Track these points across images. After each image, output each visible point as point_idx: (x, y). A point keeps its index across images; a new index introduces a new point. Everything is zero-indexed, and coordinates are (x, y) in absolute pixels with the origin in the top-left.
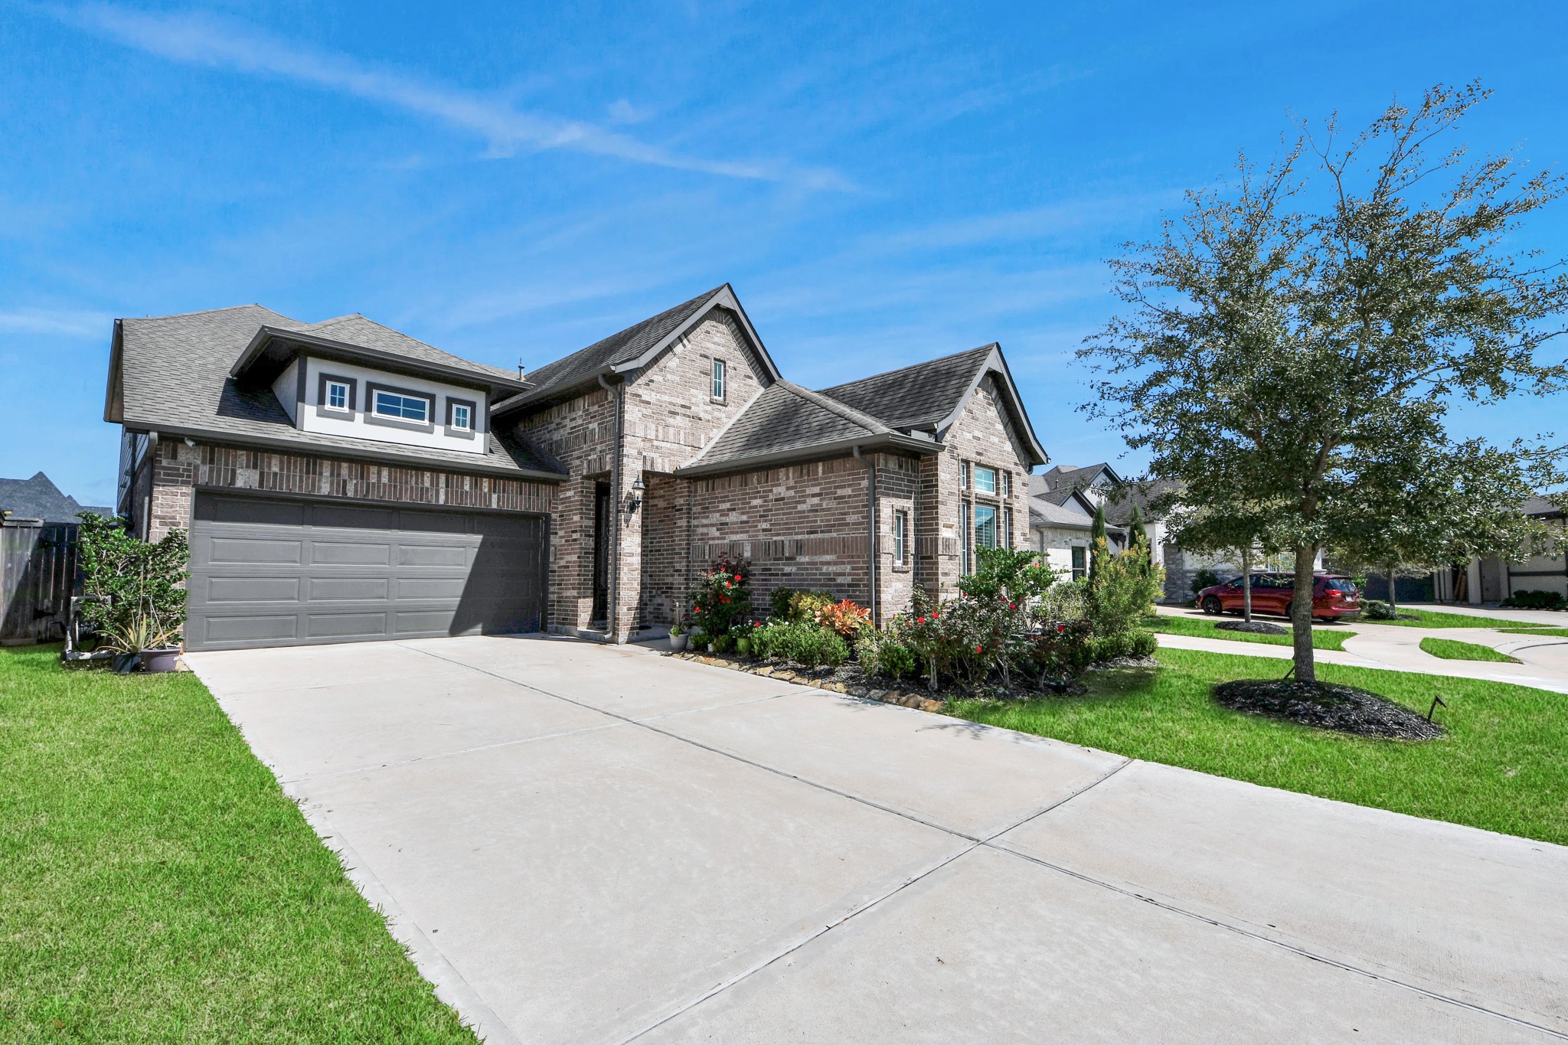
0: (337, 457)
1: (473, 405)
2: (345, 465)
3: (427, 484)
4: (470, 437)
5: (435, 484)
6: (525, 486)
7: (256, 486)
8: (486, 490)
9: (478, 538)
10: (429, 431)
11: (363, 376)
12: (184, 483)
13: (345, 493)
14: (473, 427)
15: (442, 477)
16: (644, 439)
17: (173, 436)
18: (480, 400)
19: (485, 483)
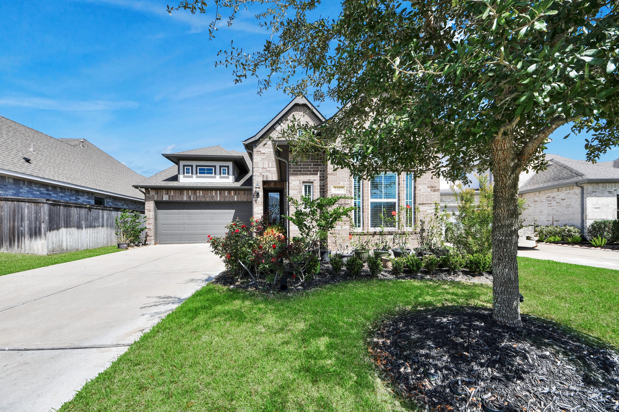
0: (188, 189)
1: (228, 167)
2: (190, 191)
3: (214, 194)
4: (228, 178)
5: (216, 194)
6: (246, 192)
7: (168, 199)
8: (233, 195)
9: (234, 211)
10: (215, 177)
11: (194, 163)
12: (152, 200)
13: (190, 199)
14: (228, 174)
15: (218, 192)
16: (263, 168)
17: (147, 188)
18: (230, 164)
19: (232, 192)
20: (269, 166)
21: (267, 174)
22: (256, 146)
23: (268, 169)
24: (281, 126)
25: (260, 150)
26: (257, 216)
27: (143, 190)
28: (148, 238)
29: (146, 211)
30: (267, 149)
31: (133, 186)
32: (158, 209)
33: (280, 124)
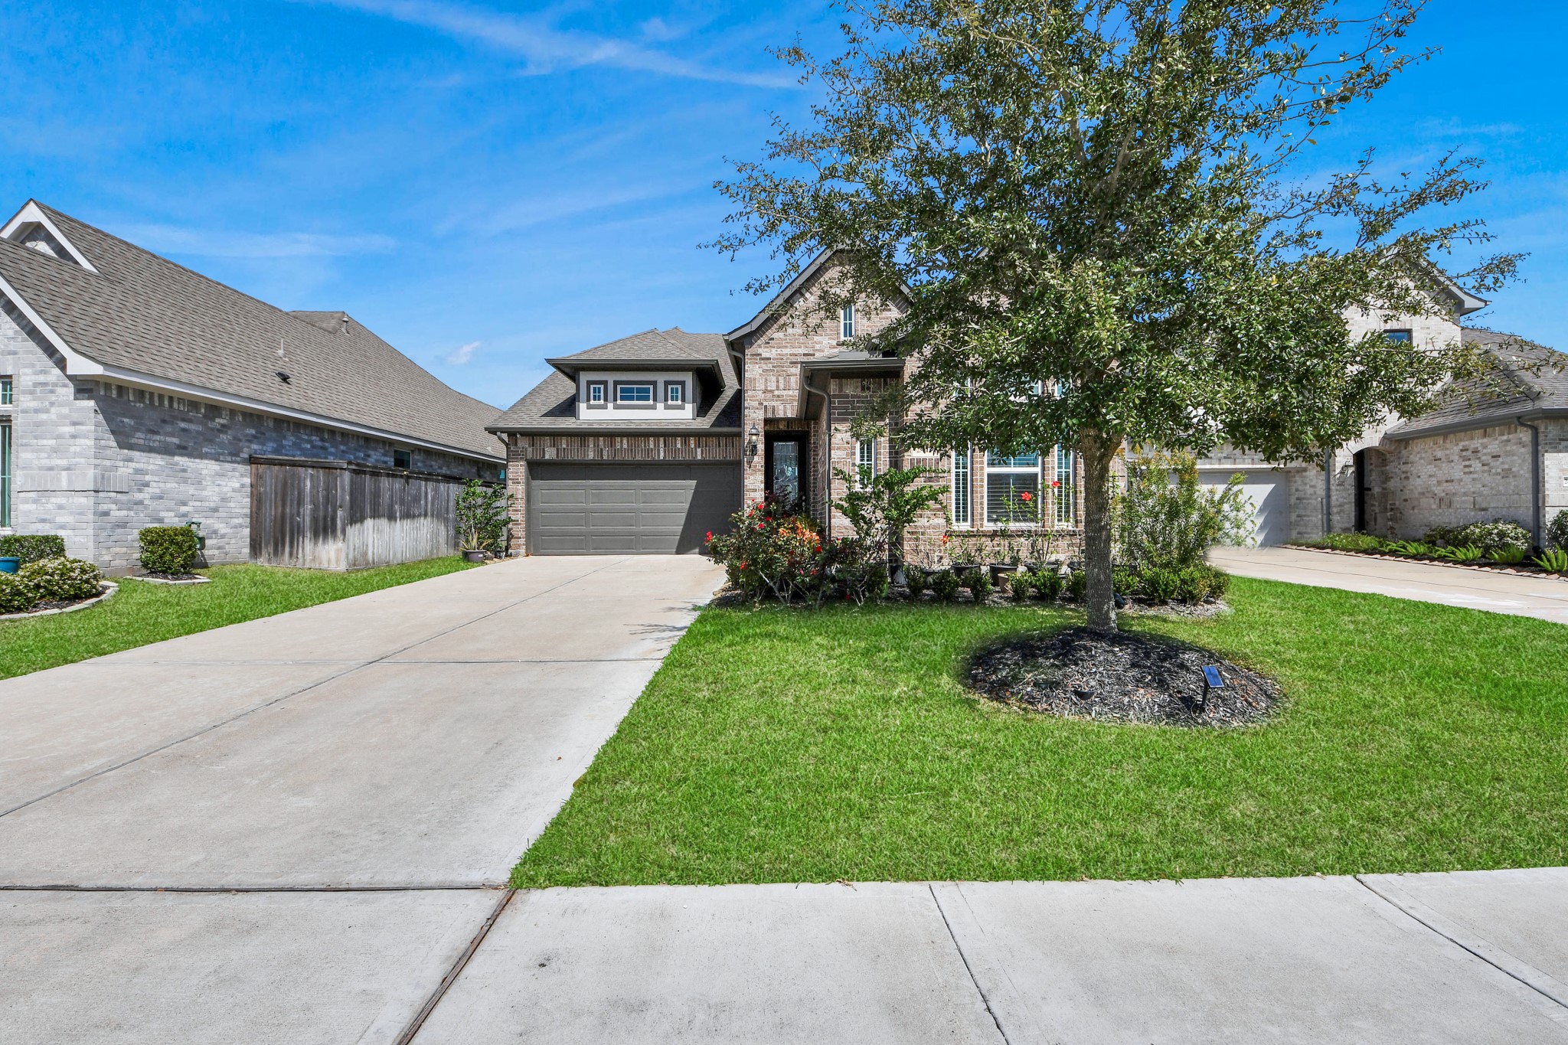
0: (596, 434)
1: (683, 383)
2: (601, 439)
3: (652, 446)
4: (682, 408)
5: (657, 445)
6: (723, 441)
7: (555, 457)
8: (692, 446)
9: (694, 483)
10: (653, 407)
11: (611, 378)
12: (521, 459)
13: (602, 456)
14: (683, 400)
15: (662, 439)
16: (765, 391)
17: (512, 434)
18: (689, 378)
19: (692, 442)
20: (778, 386)
21: (774, 403)
22: (751, 344)
23: (776, 393)
24: (806, 299)
25: (760, 351)
26: (752, 495)
27: (505, 436)
28: (513, 542)
29: (510, 482)
30: (774, 350)
31: (486, 429)
32: (533, 479)
33: (803, 295)
